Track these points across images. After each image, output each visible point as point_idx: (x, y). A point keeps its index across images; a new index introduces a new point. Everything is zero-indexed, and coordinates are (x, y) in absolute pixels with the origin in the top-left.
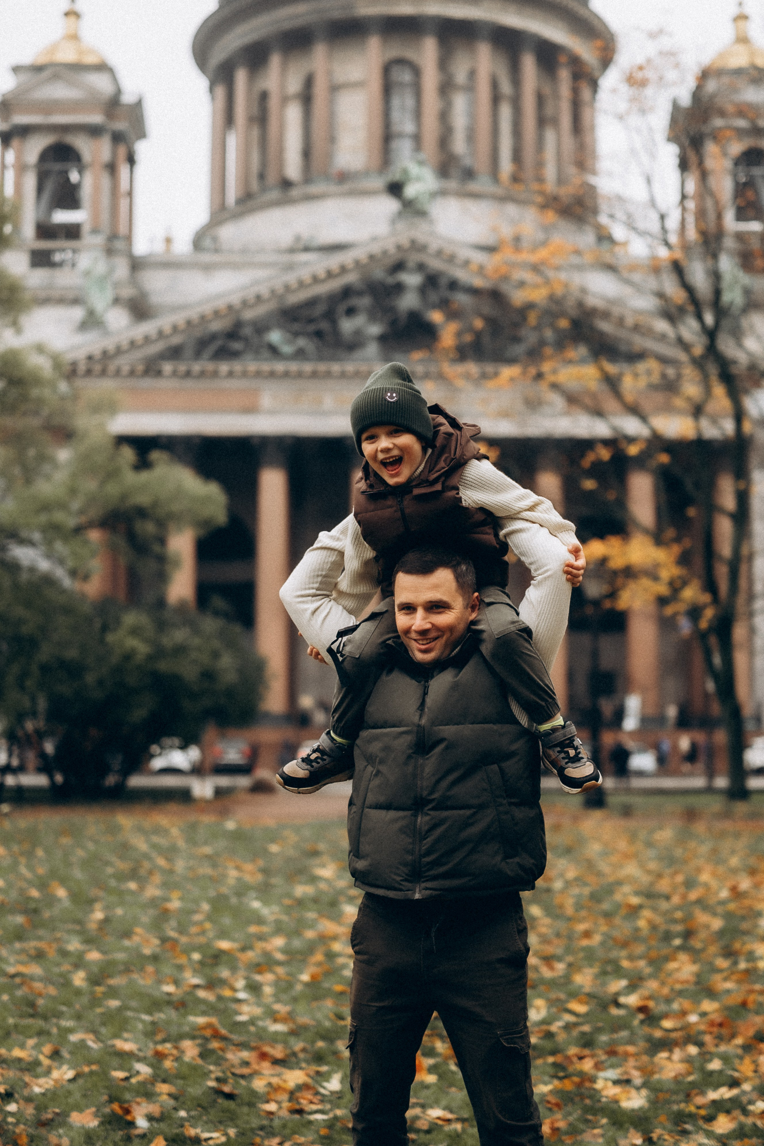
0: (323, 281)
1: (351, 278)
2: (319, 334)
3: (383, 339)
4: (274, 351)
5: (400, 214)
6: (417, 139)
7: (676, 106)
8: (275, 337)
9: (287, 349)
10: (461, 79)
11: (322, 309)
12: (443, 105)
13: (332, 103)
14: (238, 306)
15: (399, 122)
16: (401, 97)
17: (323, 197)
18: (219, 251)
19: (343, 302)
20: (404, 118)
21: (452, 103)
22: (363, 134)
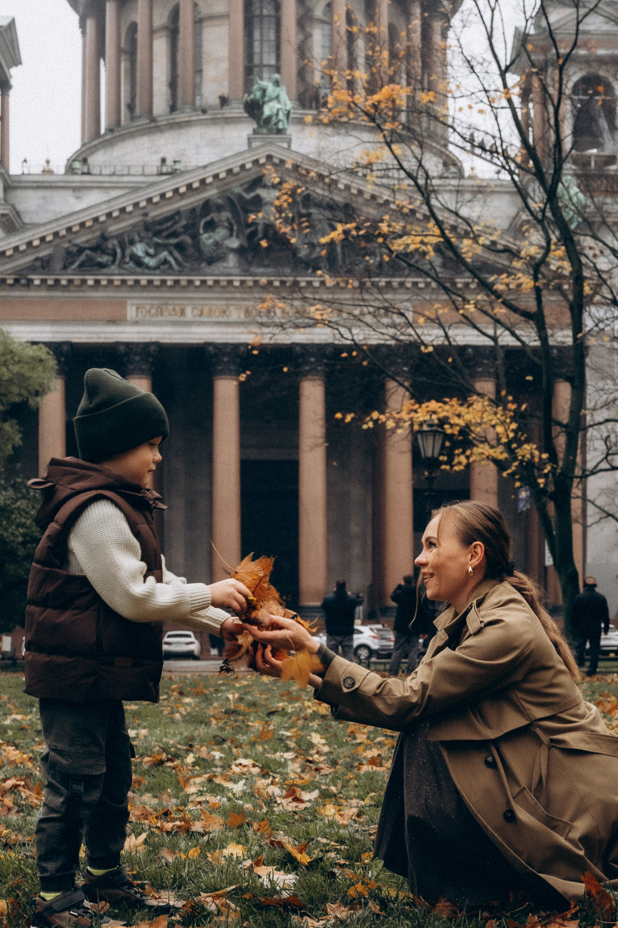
0: (183, 196)
1: (212, 193)
2: (180, 247)
3: (240, 251)
4: (138, 262)
6: (277, 67)
7: (518, 32)
8: (139, 249)
9: (151, 262)
10: (319, 12)
11: (183, 222)
12: (301, 37)
13: (197, 35)
14: (103, 219)
15: (261, 53)
16: (261, 29)
17: (188, 124)
18: (89, 173)
19: (203, 216)
20: (265, 49)
21: (308, 36)
22: (225, 65)
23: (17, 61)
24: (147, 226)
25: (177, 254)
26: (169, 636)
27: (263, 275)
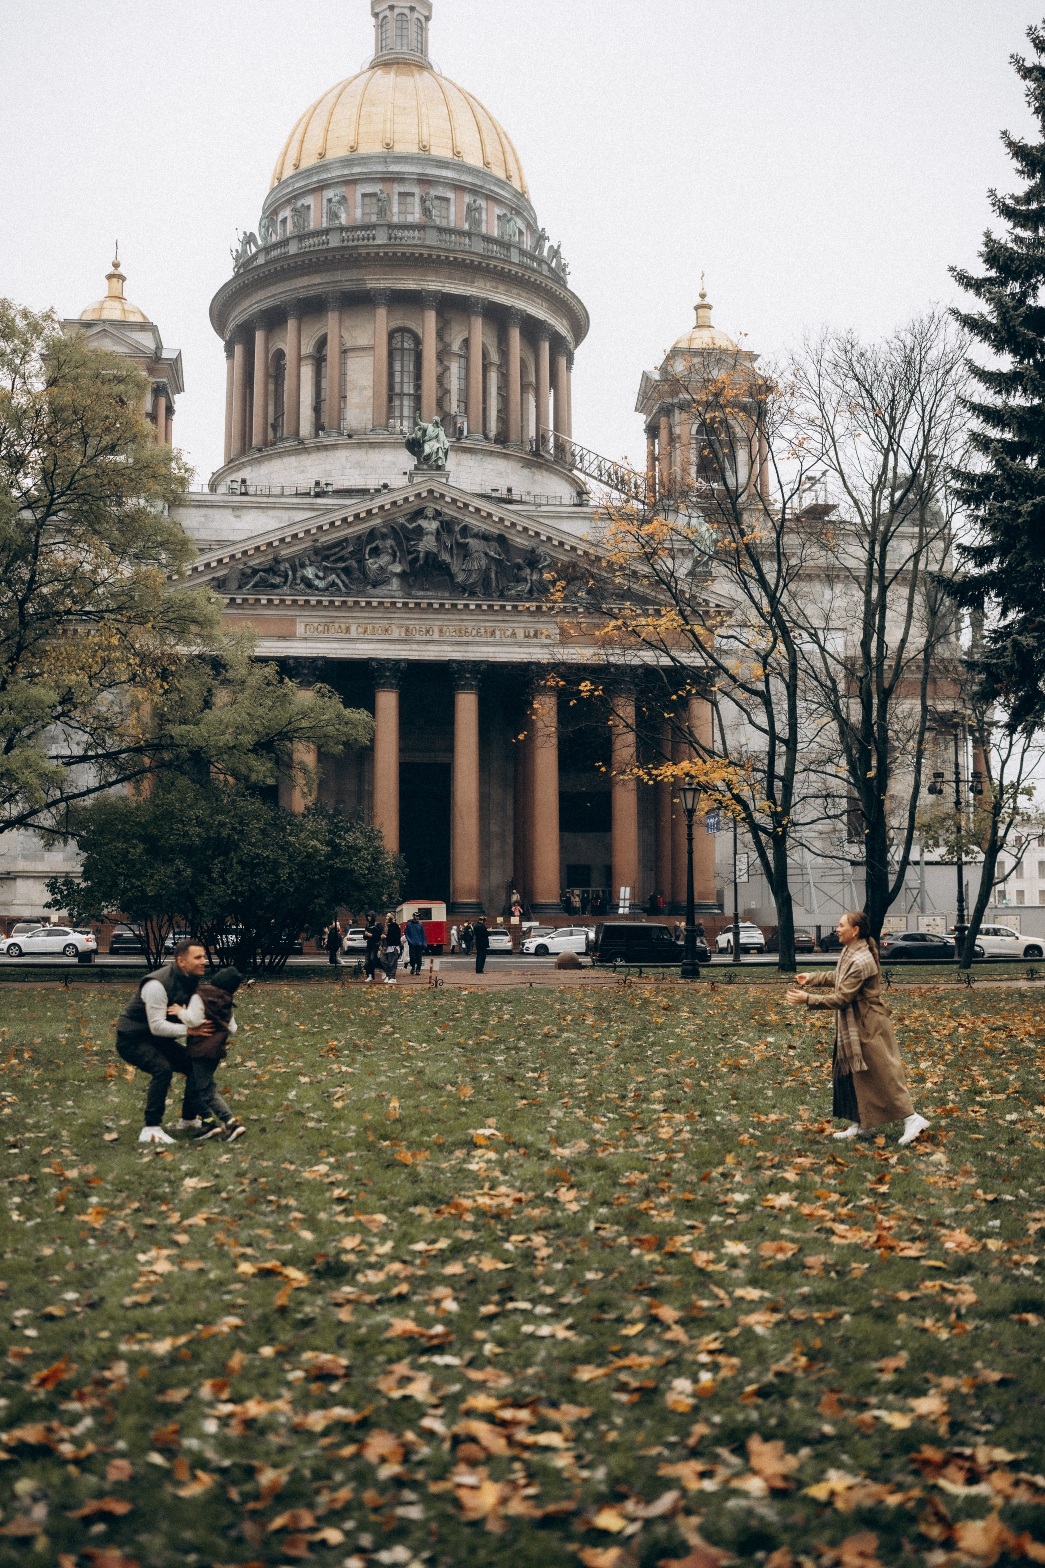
0: (350, 524)
1: (377, 522)
2: (347, 571)
3: (402, 576)
4: (308, 583)
5: (416, 468)
6: (417, 399)
7: (646, 377)
8: (309, 572)
9: (321, 584)
10: (456, 347)
11: (351, 549)
12: (440, 369)
13: (343, 364)
14: (276, 544)
15: (402, 383)
16: (402, 360)
17: (335, 447)
18: (245, 494)
19: (368, 543)
20: (406, 380)
21: (448, 368)
22: (369, 393)
23: (179, 389)
24: (317, 551)
25: (344, 577)
26: (353, 933)
27: (423, 598)
